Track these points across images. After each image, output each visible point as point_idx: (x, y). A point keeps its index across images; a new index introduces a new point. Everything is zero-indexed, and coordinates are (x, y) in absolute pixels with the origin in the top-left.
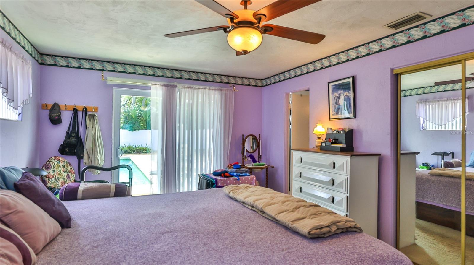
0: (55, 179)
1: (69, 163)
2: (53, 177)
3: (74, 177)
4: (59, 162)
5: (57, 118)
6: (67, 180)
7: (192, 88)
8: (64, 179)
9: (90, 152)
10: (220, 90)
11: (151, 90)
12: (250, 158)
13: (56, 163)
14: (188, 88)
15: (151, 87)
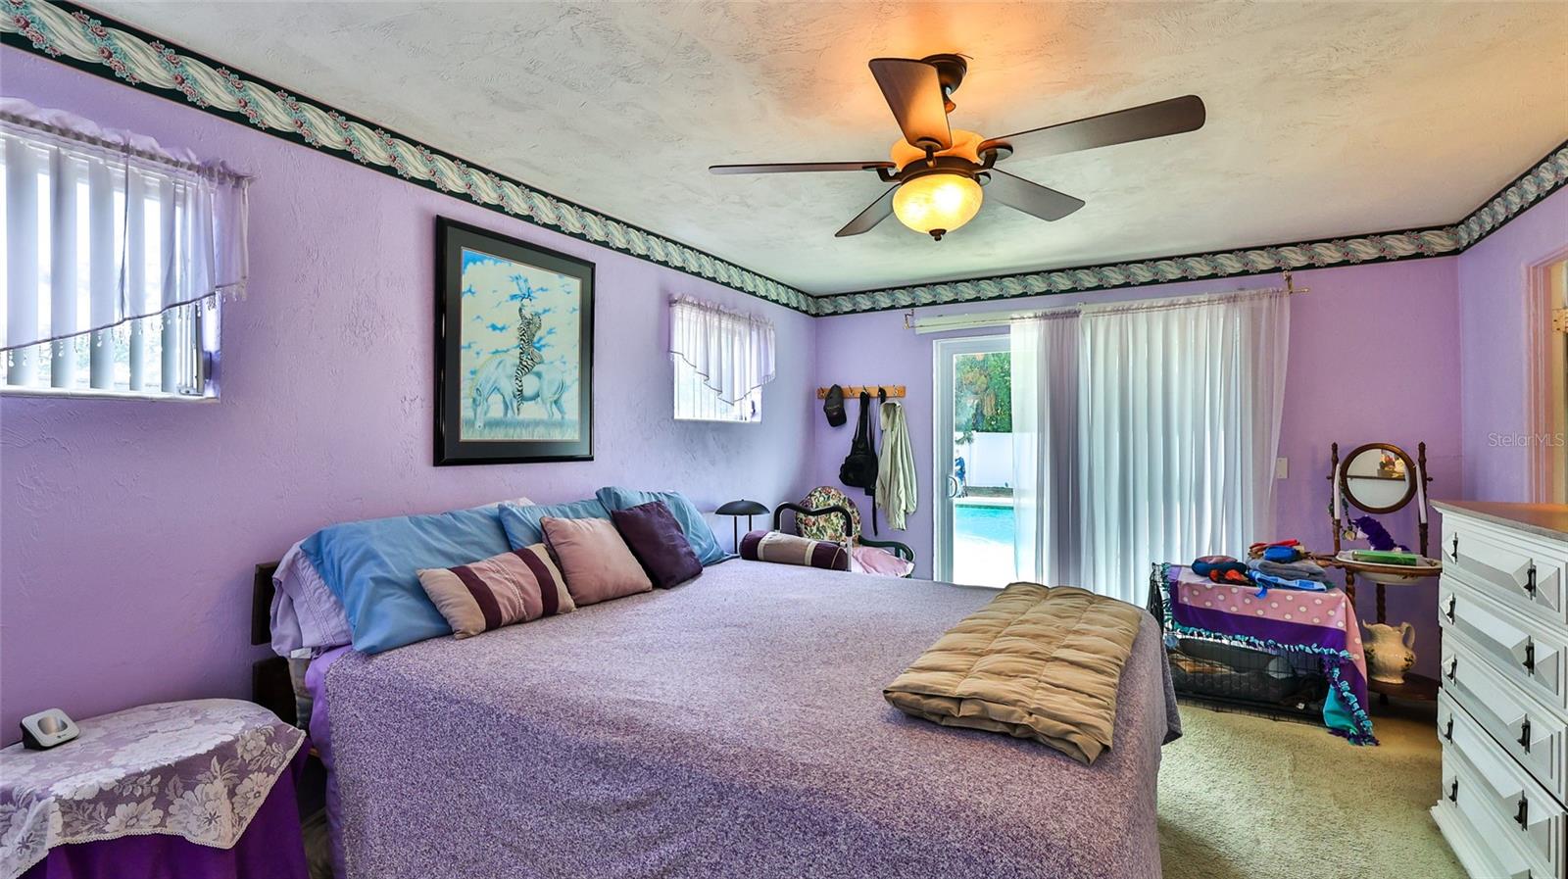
0: (818, 529)
1: (849, 500)
2: (814, 524)
3: (859, 529)
4: (829, 498)
5: (835, 414)
6: (841, 535)
7: (1128, 309)
8: (837, 530)
9: (885, 481)
10: (1229, 302)
11: (1009, 333)
12: (1364, 530)
13: (822, 499)
14: (1116, 311)
15: (1009, 326)
